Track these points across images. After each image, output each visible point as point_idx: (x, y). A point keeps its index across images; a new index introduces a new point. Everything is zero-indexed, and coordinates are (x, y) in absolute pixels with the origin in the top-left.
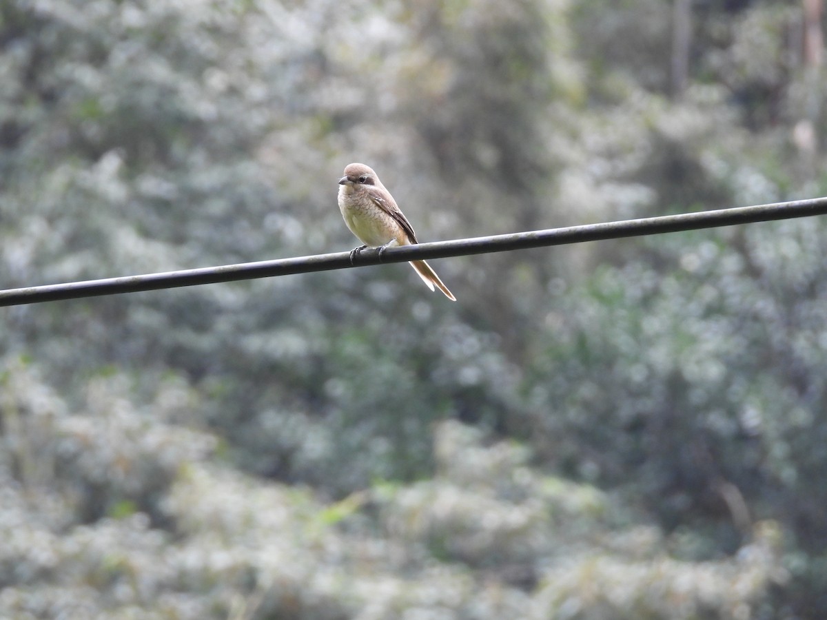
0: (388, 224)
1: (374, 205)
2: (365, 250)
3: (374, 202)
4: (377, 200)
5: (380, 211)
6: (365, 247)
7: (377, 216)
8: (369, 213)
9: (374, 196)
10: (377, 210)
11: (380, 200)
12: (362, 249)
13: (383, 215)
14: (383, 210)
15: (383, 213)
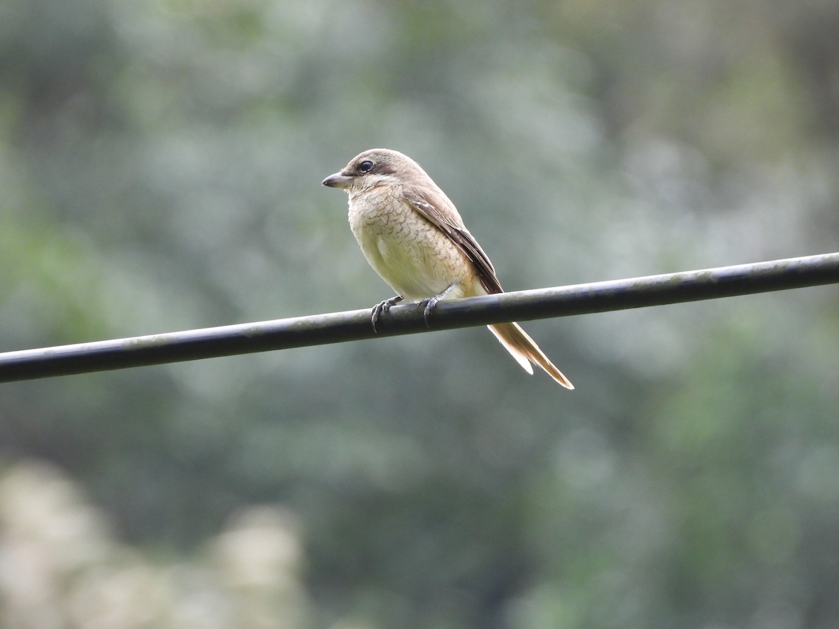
0: (443, 253)
1: (414, 215)
2: (399, 306)
3: (413, 209)
4: (421, 207)
5: (427, 227)
6: (399, 299)
7: (420, 238)
8: (406, 231)
9: (413, 198)
10: (421, 225)
11: (427, 205)
12: (393, 303)
13: (432, 234)
14: (432, 225)
15: (433, 231)
